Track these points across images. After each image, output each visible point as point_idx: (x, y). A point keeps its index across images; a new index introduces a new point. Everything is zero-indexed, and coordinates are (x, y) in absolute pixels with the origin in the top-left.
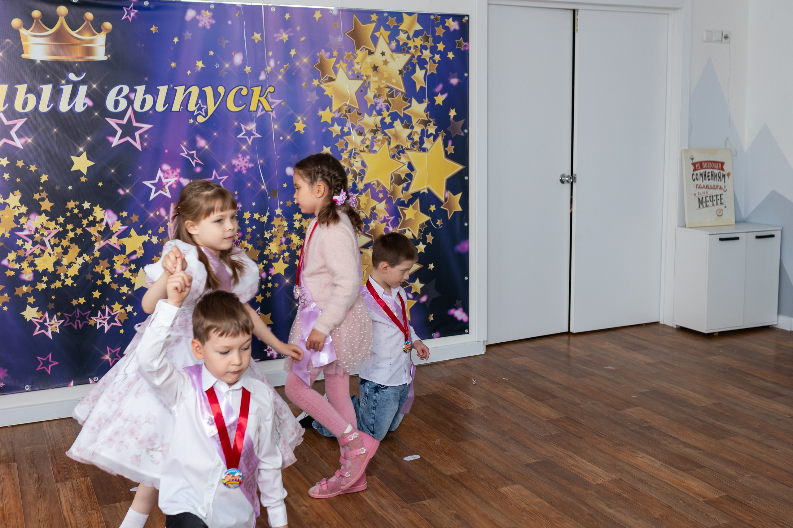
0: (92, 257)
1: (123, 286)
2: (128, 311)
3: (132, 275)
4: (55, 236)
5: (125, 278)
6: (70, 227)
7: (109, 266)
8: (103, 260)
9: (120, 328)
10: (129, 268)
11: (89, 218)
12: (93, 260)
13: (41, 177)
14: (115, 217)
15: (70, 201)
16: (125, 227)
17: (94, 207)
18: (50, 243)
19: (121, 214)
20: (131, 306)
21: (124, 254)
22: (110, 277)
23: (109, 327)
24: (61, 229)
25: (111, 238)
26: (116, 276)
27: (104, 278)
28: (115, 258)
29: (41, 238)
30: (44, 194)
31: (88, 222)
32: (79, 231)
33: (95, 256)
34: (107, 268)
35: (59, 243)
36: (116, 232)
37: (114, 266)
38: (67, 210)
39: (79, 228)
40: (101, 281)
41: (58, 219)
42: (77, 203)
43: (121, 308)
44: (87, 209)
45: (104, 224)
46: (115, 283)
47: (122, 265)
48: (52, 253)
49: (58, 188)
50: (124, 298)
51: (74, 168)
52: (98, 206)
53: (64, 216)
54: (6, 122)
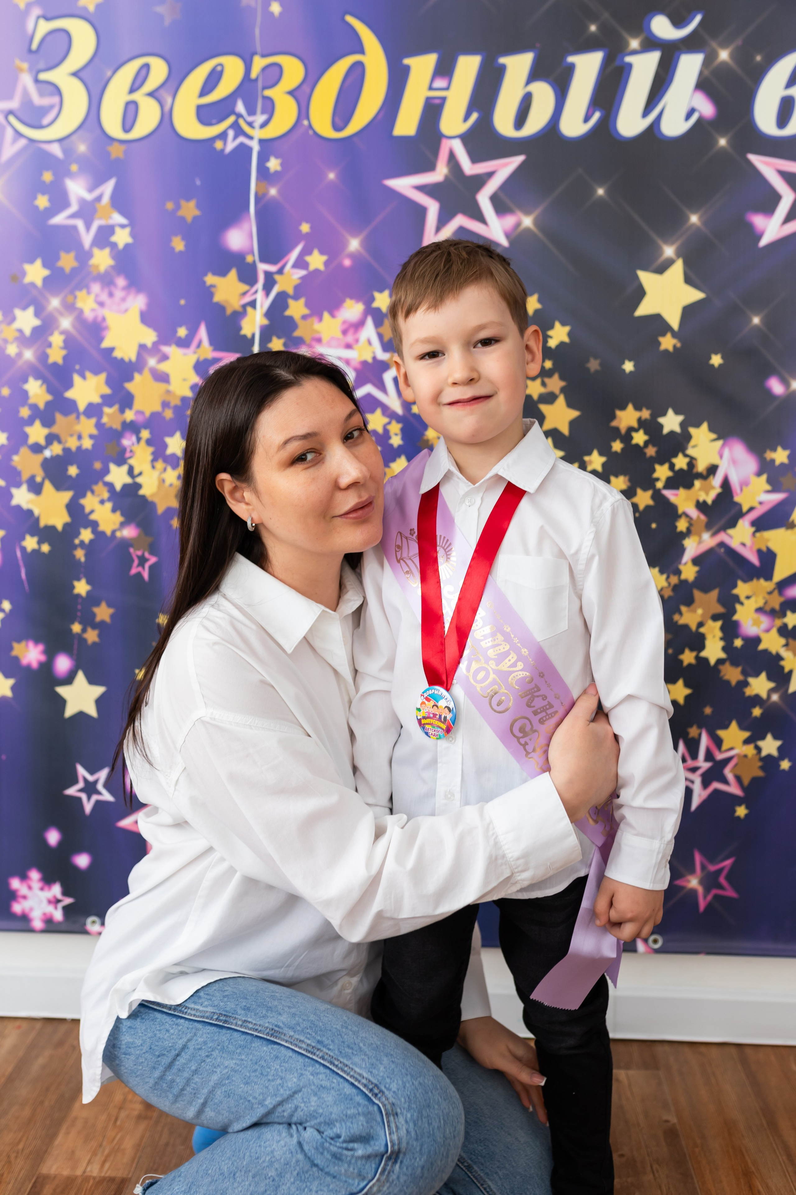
0: (674, 580)
1: (757, 675)
2: (764, 753)
3: (786, 645)
5: (766, 652)
7: (720, 609)
8: (706, 590)
9: (736, 801)
10: (778, 623)
11: (674, 460)
12: (675, 588)
13: (550, 333)
14: (750, 464)
15: (623, 408)
16: (778, 497)
17: (692, 430)
19: (770, 455)
20: (776, 737)
21: (769, 577)
22: (721, 644)
23: (705, 794)
25: (733, 524)
26: (738, 643)
27: (702, 647)
28: (742, 589)
30: (555, 384)
31: (670, 474)
32: (644, 498)
33: (683, 577)
34: (715, 618)
36: (751, 509)
37: (734, 612)
38: (616, 433)
39: (645, 489)
40: (694, 654)
41: (586, 458)
42: (646, 414)
43: (747, 742)
44: (672, 433)
45: (717, 481)
46: (735, 663)
47: (759, 610)
49: (594, 365)
50: (757, 712)
51: (643, 309)
52: (705, 426)
53: (605, 451)
54: (468, 167)
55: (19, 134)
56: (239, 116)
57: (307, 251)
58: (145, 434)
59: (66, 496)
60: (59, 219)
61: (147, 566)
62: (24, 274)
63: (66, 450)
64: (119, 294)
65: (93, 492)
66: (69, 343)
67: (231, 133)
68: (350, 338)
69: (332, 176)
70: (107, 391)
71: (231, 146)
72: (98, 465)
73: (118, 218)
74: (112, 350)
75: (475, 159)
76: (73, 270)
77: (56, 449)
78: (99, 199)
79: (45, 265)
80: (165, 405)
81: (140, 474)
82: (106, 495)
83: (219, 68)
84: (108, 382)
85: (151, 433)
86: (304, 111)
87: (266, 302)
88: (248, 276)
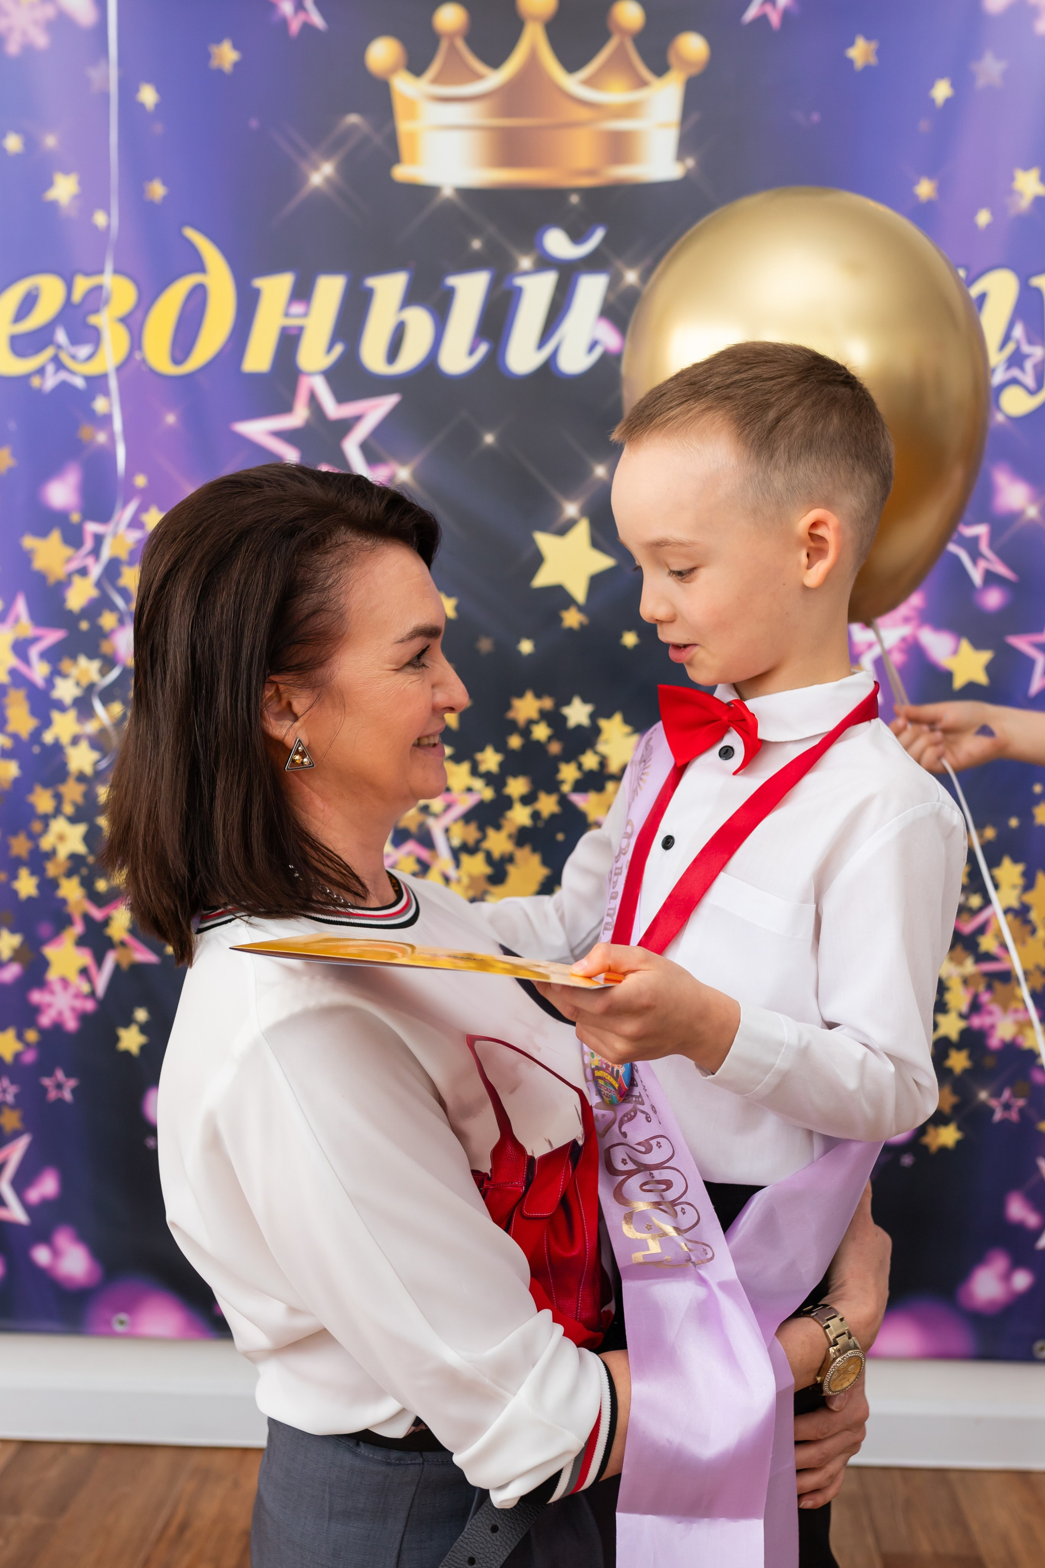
4: (468, 817)
6: (517, 787)
11: (584, 759)
15: (520, 695)
17: (603, 723)
18: (448, 839)
24: (488, 794)
29: (420, 818)
31: (579, 775)
32: (548, 805)
35: (479, 842)
38: (512, 727)
39: (550, 793)
41: (479, 756)
42: (547, 703)
44: (579, 727)
48: (452, 872)
49: (485, 645)
51: (543, 579)
52: (618, 718)
53: (501, 747)
54: (333, 409)
56: (59, 347)
57: (143, 509)
67: (50, 369)
69: (171, 419)
71: (50, 383)
75: (341, 398)
83: (34, 293)
86: (136, 342)
87: (96, 571)
88: (73, 538)
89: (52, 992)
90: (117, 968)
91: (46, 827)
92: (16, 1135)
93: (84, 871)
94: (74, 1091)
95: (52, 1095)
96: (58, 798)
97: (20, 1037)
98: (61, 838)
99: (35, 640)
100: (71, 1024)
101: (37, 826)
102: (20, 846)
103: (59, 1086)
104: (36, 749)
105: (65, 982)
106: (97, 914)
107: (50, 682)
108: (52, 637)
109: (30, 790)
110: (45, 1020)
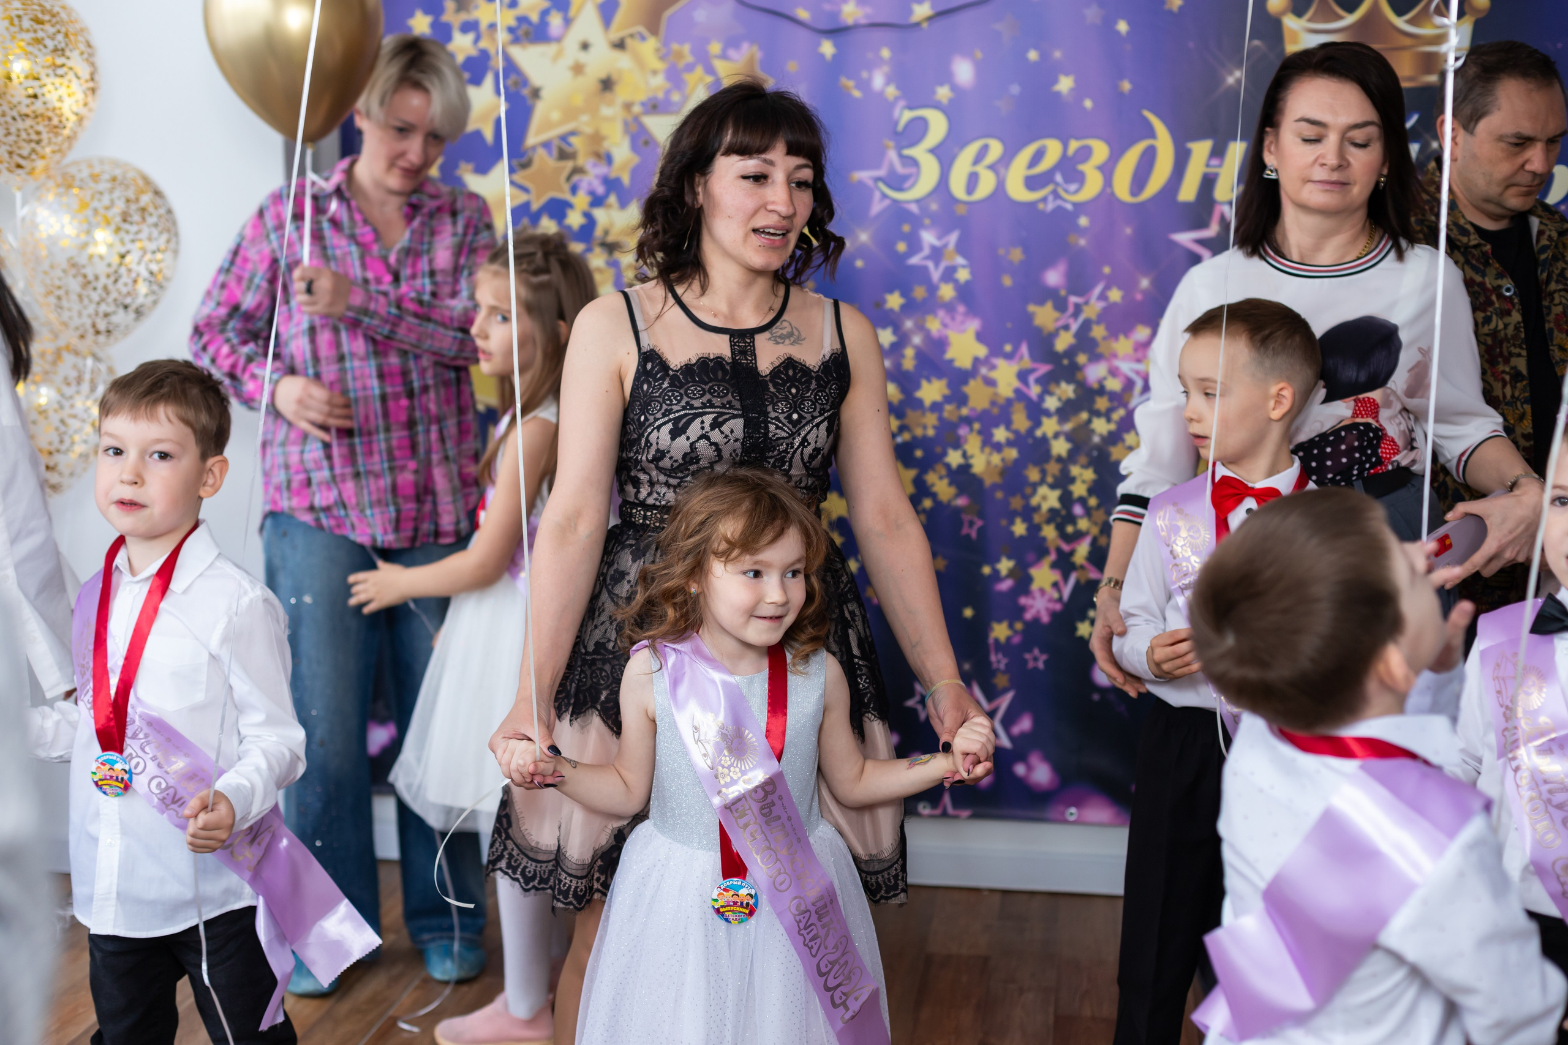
55: (884, 196)
56: (1057, 184)
57: (1107, 288)
58: (977, 426)
59: (912, 473)
60: (915, 260)
61: (975, 528)
62: (884, 301)
63: (914, 438)
64: (959, 318)
65: (934, 470)
66: (920, 355)
67: (1051, 198)
68: (1140, 354)
69: (1128, 231)
70: (947, 392)
71: (1050, 206)
72: (938, 450)
73: (960, 260)
74: (951, 361)
76: (925, 301)
77: (906, 437)
78: (946, 246)
79: (903, 295)
80: (993, 403)
81: (972, 457)
82: (943, 472)
83: (1042, 150)
84: (950, 385)
85: (982, 425)
86: (1108, 181)
87: (1075, 326)
88: (1061, 306)
89: (1034, 598)
90: (1077, 584)
91: (1034, 492)
92: (1005, 691)
93: (1059, 520)
94: (1045, 662)
95: (1031, 665)
96: (1044, 473)
97: (1011, 626)
98: (1044, 498)
99: (1031, 371)
100: (1045, 618)
101: (1028, 490)
102: (1016, 503)
103: (1036, 659)
104: (1030, 441)
105: (1042, 591)
106: (1066, 547)
107: (1041, 398)
108: (1044, 369)
109: (1025, 467)
110: (1028, 616)
